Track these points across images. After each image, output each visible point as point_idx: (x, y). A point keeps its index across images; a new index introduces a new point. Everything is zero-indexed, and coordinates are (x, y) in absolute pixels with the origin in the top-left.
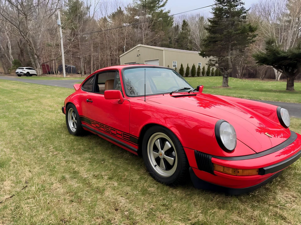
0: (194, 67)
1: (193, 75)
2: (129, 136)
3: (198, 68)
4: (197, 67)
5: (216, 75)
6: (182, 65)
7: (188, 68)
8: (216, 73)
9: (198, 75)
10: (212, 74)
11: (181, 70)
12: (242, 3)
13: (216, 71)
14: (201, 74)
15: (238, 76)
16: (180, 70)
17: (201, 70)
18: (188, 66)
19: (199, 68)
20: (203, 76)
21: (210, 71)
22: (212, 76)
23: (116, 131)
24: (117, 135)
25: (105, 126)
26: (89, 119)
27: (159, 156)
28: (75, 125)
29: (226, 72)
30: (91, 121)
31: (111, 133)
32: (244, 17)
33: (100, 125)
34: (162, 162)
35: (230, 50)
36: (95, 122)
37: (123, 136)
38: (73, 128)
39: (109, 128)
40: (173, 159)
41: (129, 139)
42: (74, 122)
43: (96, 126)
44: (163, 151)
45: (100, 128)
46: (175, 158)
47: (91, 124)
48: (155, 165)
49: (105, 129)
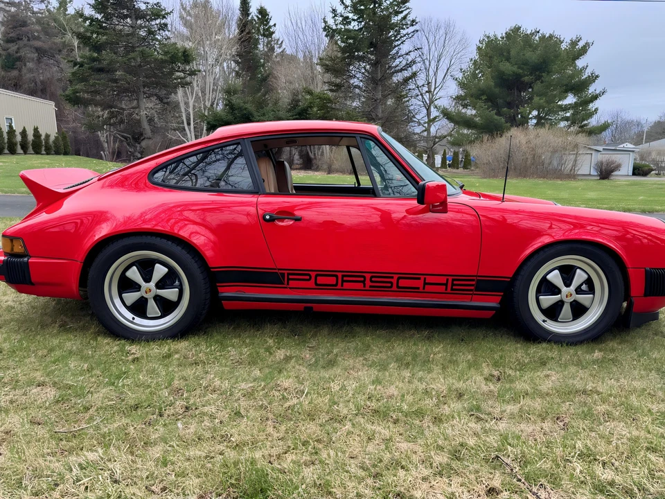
3: (9, 133)
4: (5, 129)
5: (57, 153)
8: (55, 146)
9: (13, 151)
10: (45, 150)
13: (54, 142)
14: (19, 150)
15: (103, 155)
17: (19, 138)
19: (11, 132)
20: (25, 153)
21: (41, 142)
22: (48, 154)
23: (425, 279)
24: (424, 288)
25: (368, 276)
26: (275, 269)
27: (565, 299)
28: (153, 308)
29: (138, 145)
30: (289, 274)
31: (398, 287)
32: (164, 27)
33: (343, 276)
34: (566, 310)
35: (142, 96)
36: (313, 274)
37: (453, 285)
38: (133, 319)
39: (392, 277)
40: (591, 296)
41: (472, 288)
42: (150, 296)
43: (316, 284)
44: (573, 288)
45: (342, 285)
46: (594, 294)
47: (288, 284)
48: (544, 321)
49: (368, 282)
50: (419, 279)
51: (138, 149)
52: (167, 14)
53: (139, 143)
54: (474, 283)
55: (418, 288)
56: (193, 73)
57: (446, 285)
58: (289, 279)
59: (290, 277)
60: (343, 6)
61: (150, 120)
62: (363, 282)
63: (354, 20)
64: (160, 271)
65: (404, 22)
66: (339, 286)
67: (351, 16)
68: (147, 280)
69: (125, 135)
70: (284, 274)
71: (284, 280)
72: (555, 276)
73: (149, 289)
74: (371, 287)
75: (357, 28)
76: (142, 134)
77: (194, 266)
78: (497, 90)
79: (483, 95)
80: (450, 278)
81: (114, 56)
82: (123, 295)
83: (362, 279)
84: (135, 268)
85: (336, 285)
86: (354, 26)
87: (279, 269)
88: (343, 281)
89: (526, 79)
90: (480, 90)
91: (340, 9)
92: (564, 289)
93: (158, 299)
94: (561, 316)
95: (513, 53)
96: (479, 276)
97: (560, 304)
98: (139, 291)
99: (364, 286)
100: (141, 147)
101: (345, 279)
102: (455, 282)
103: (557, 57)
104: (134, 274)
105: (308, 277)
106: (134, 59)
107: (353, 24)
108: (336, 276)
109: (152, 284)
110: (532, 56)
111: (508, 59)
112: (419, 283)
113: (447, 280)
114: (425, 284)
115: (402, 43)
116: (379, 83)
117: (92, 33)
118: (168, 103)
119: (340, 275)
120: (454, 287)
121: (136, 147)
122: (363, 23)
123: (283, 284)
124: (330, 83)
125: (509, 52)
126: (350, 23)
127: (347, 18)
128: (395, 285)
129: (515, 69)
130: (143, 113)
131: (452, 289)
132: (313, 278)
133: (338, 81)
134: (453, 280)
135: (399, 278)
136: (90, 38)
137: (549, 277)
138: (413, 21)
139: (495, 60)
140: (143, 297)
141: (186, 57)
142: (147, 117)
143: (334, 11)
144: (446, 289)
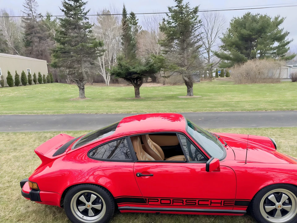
0: (23, 74)
1: (24, 84)
2: (234, 201)
4: (27, 74)
5: (48, 82)
6: (9, 73)
7: (17, 75)
8: (47, 80)
9: (30, 83)
10: (43, 81)
11: (9, 79)
12: (87, 18)
13: (47, 78)
14: (33, 82)
15: (67, 81)
16: (7, 79)
17: (33, 78)
18: (16, 73)
19: (29, 76)
20: (35, 84)
21: (41, 78)
22: (44, 83)
23: (211, 201)
24: (211, 205)
25: (185, 200)
26: (142, 197)
27: (277, 208)
28: (91, 212)
29: (82, 83)
30: (148, 199)
31: (199, 204)
32: (90, 32)
33: (173, 200)
34: (278, 212)
35: (83, 62)
36: (159, 199)
37: (224, 203)
38: (83, 217)
39: (196, 200)
40: (290, 206)
41: (233, 204)
42: (89, 208)
43: (161, 203)
44: (281, 203)
45: (173, 204)
46: (291, 205)
47: (148, 203)
48: (268, 217)
49: (185, 203)
50: (208, 201)
51: (82, 85)
52: (92, 26)
53: (82, 82)
54: (234, 202)
55: (208, 205)
56: (104, 51)
57: (221, 203)
58: (148, 201)
59: (149, 200)
60: (168, 17)
61: (86, 73)
62: (183, 202)
63: (173, 22)
64: (93, 197)
65: (196, 21)
66: (171, 204)
67: (171, 21)
68: (88, 201)
69: (76, 79)
70: (146, 199)
71: (146, 201)
72: (272, 197)
73: (89, 205)
74: (186, 204)
75: (174, 26)
76: (83, 78)
77: (108, 196)
78: (240, 42)
79: (233, 45)
80: (223, 201)
81: (70, 47)
82: (79, 207)
83: (182, 201)
84: (83, 196)
85: (170, 203)
86: (173, 25)
87: (144, 197)
88: (173, 202)
89: (254, 37)
90: (232, 43)
91: (166, 18)
92: (277, 204)
93: (93, 209)
94: (276, 215)
95: (247, 25)
96: (236, 199)
97: (275, 210)
98: (85, 205)
99: (183, 204)
100: (83, 84)
101: (174, 201)
102: (225, 202)
103: (269, 25)
104: (82, 199)
105: (157, 200)
106: (79, 47)
107: (173, 24)
108: (170, 200)
109: (90, 203)
110: (256, 26)
111: (245, 28)
112: (209, 203)
113: (221, 201)
114: (211, 203)
115: (195, 31)
116: (185, 50)
117: (61, 37)
118: (93, 64)
119: (172, 199)
120: (225, 204)
121: (81, 84)
122: (177, 24)
123: (146, 203)
124: (164, 51)
125: (245, 25)
126: (171, 24)
127: (170, 22)
128: (197, 203)
129: (248, 32)
130: (83, 70)
131: (224, 205)
132: (159, 201)
133: (167, 49)
134: (224, 201)
135: (199, 201)
136: (60, 40)
137: (269, 198)
138: (200, 21)
139: (239, 29)
140: (86, 208)
141: (101, 44)
142: (85, 71)
143: (164, 19)
144: (221, 205)
